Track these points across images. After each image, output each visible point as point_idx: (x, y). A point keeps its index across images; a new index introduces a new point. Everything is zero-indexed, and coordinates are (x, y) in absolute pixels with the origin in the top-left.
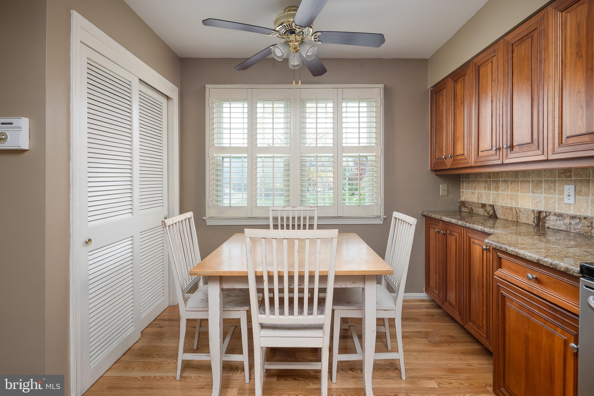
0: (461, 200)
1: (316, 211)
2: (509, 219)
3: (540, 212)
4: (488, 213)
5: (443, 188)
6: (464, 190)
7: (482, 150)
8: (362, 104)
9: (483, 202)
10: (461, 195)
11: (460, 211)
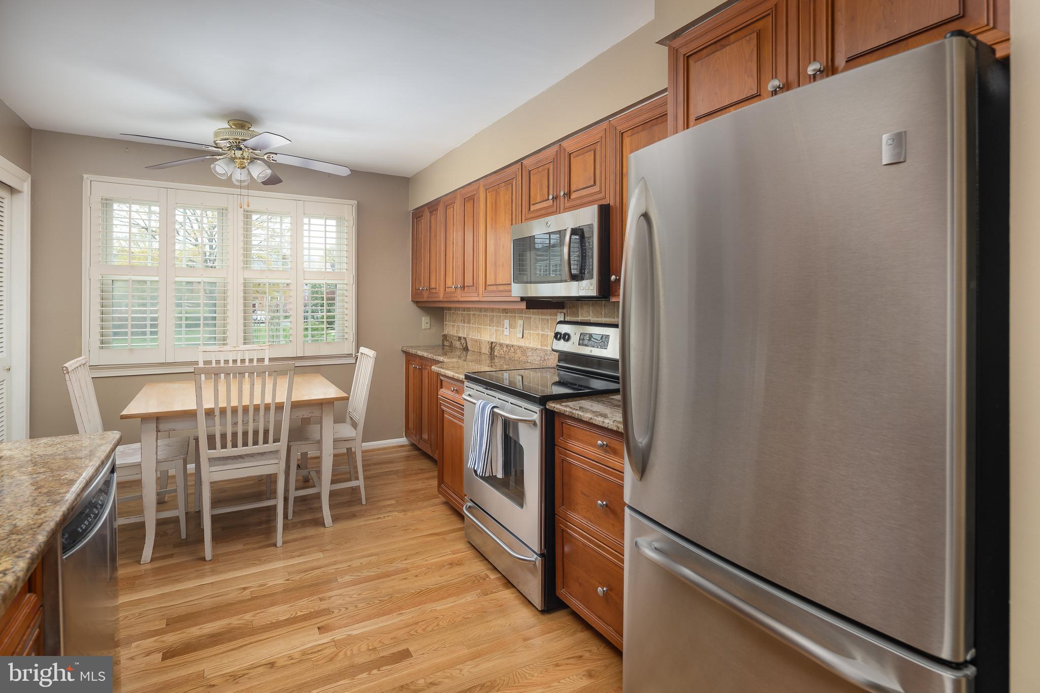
0: (444, 333)
1: (267, 351)
2: (476, 351)
3: (492, 343)
4: (463, 346)
5: (425, 321)
6: (447, 323)
7: (448, 286)
8: (329, 222)
9: (460, 335)
10: (445, 328)
11: (443, 345)
